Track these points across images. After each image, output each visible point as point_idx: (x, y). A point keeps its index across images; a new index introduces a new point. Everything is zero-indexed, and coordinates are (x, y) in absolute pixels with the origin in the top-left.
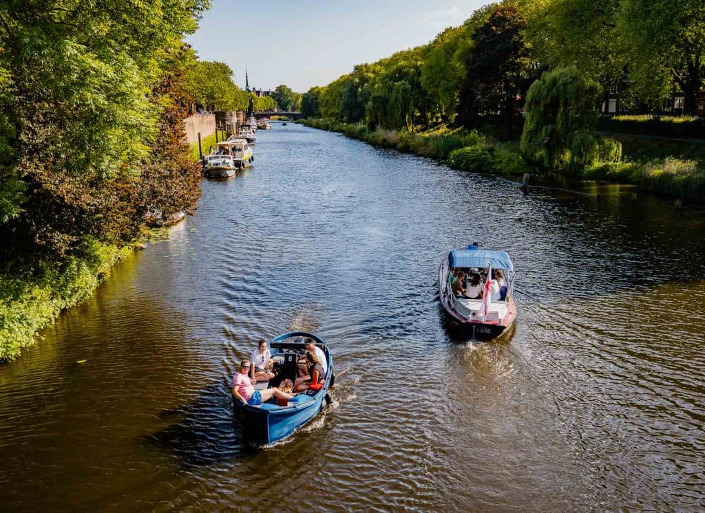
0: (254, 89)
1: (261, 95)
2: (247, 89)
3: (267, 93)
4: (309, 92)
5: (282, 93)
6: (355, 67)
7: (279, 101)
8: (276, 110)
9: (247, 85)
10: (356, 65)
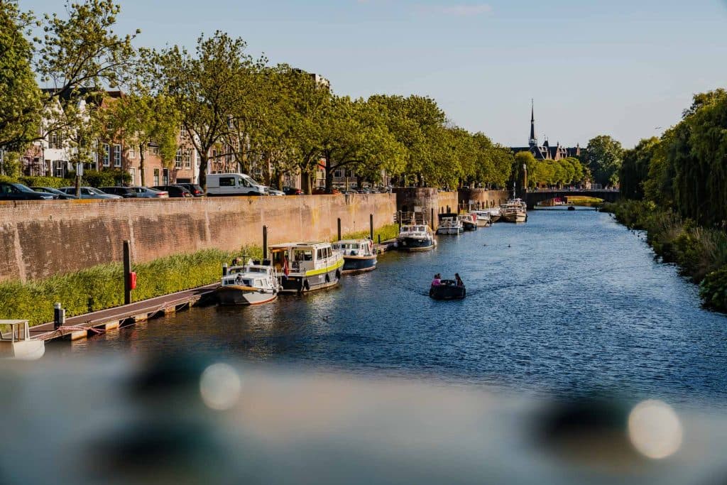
0: (546, 144)
1: (558, 154)
2: (532, 144)
3: (572, 152)
4: (638, 148)
5: (601, 152)
6: (696, 97)
7: (595, 166)
8: (588, 186)
9: (532, 136)
10: (697, 93)
